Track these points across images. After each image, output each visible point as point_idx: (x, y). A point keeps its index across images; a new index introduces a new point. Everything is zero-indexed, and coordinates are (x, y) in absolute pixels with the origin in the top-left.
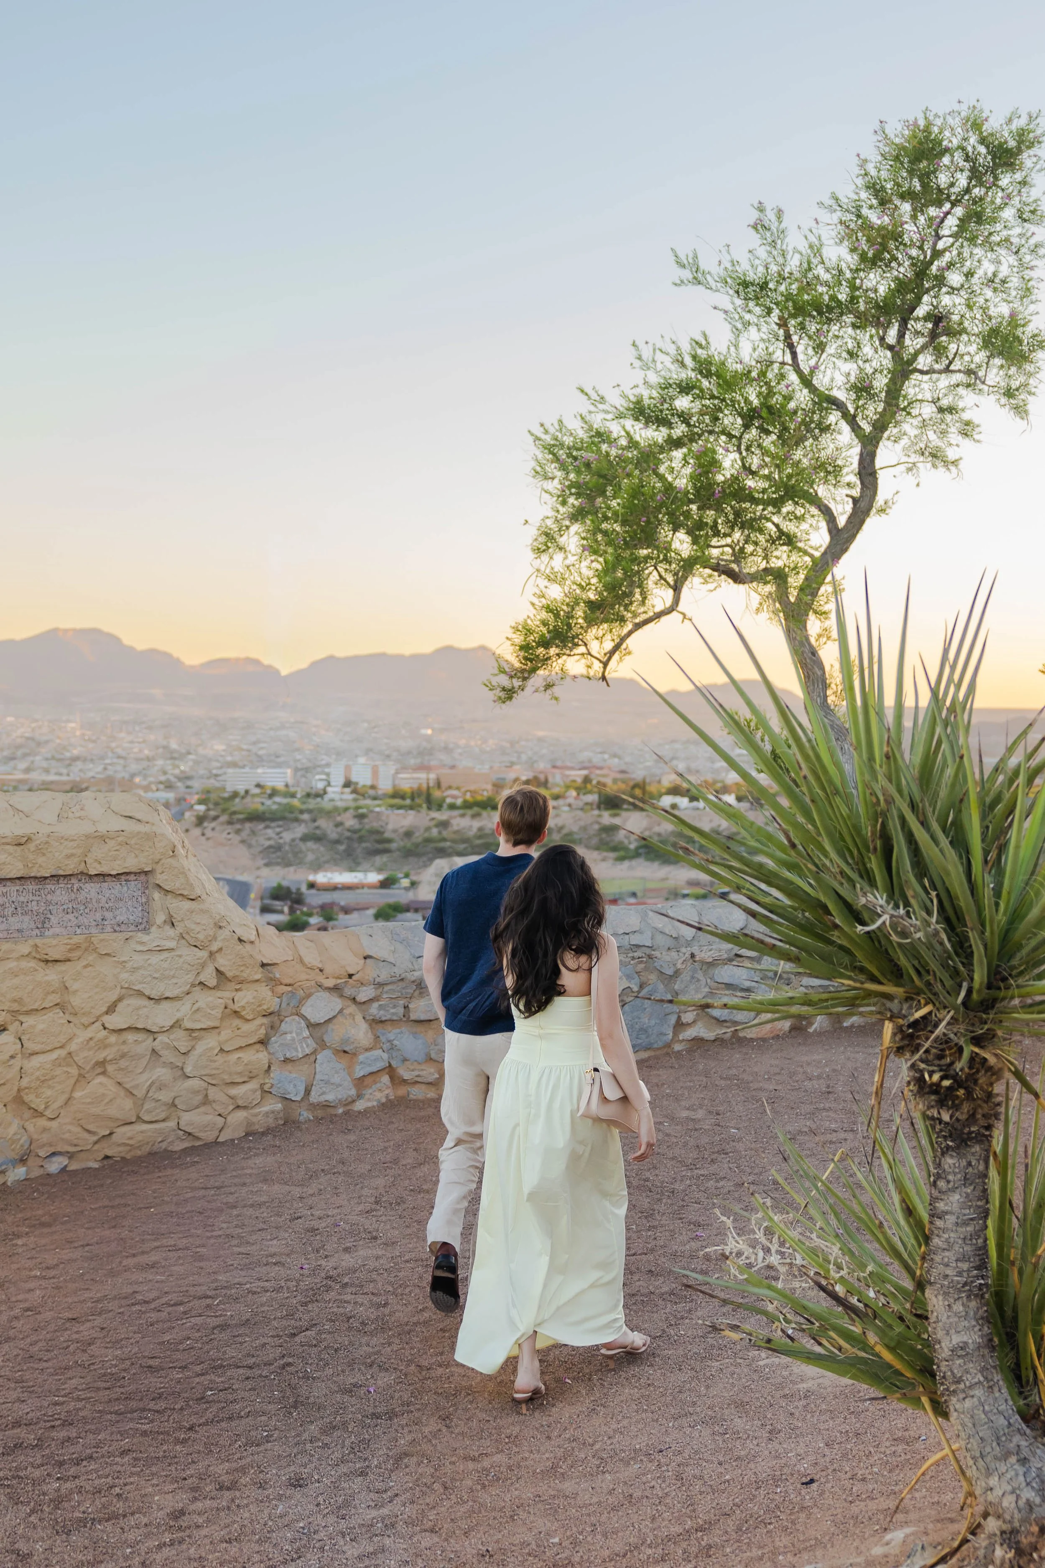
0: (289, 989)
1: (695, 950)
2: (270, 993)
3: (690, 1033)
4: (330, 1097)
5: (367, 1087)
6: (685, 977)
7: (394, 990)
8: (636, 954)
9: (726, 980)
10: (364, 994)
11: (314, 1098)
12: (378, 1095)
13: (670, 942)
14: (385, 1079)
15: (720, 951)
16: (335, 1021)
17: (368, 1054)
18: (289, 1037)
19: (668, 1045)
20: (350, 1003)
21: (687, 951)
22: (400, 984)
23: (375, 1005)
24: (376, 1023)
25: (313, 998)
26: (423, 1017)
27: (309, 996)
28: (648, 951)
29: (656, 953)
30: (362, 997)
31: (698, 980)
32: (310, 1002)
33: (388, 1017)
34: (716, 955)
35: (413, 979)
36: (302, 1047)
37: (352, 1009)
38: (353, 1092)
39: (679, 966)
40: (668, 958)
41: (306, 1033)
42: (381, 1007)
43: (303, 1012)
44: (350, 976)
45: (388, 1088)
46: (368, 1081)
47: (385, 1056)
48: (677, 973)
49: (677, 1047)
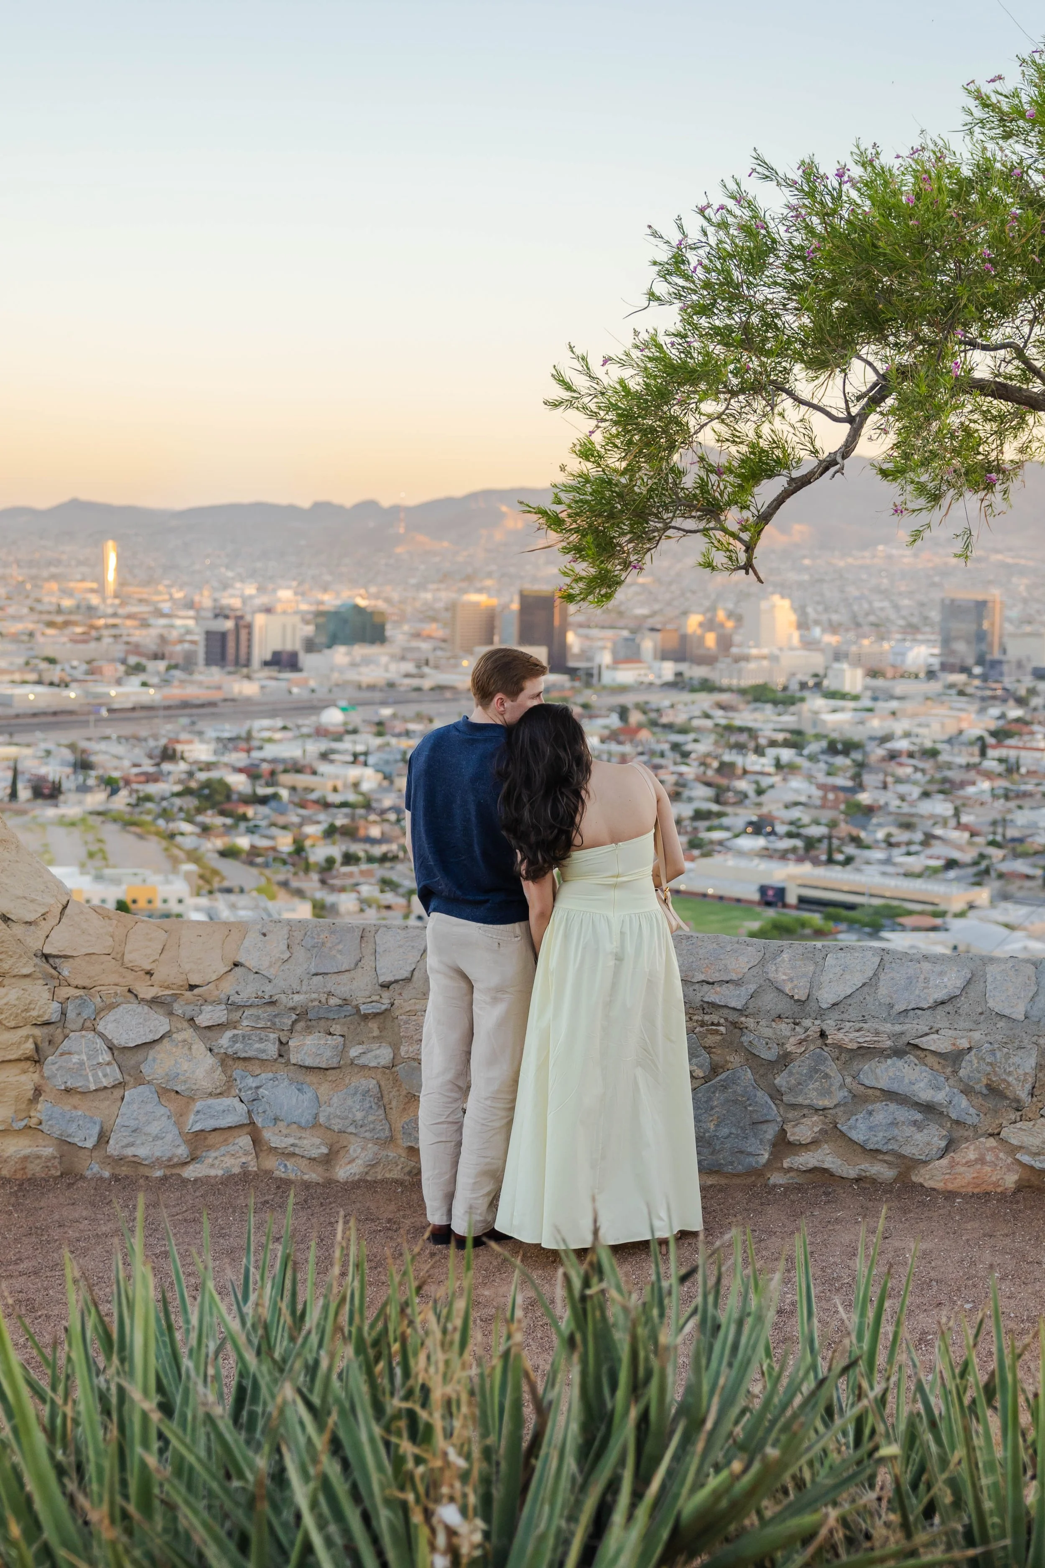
0: (80, 992)
1: (829, 1026)
2: (47, 995)
3: (807, 1160)
4: (142, 1152)
5: (209, 1148)
6: (799, 1067)
7: (258, 1018)
8: (707, 1018)
9: (883, 1084)
10: (208, 1016)
11: (113, 1148)
12: (229, 1162)
13: (783, 1006)
14: (245, 1141)
15: (877, 1033)
16: (158, 1047)
17: (211, 1101)
18: (75, 1059)
19: (758, 1173)
20: (185, 1025)
21: (812, 1026)
22: (269, 1009)
23: (229, 1034)
24: (228, 1060)
25: (121, 1008)
26: (308, 1062)
27: (111, 1007)
28: (733, 1016)
29: (750, 1022)
30: (203, 1020)
31: (827, 1076)
32: (111, 1016)
33: (250, 1054)
34: (866, 1038)
35: (291, 1004)
36: (95, 1076)
37: (188, 1034)
38: (182, 1151)
39: (789, 1047)
40: (768, 1032)
41: (107, 1057)
42: (234, 1039)
43: (100, 1028)
44: (192, 987)
45: (246, 1154)
46: (212, 1139)
47: (242, 1108)
48: (784, 1060)
49: (776, 1178)
